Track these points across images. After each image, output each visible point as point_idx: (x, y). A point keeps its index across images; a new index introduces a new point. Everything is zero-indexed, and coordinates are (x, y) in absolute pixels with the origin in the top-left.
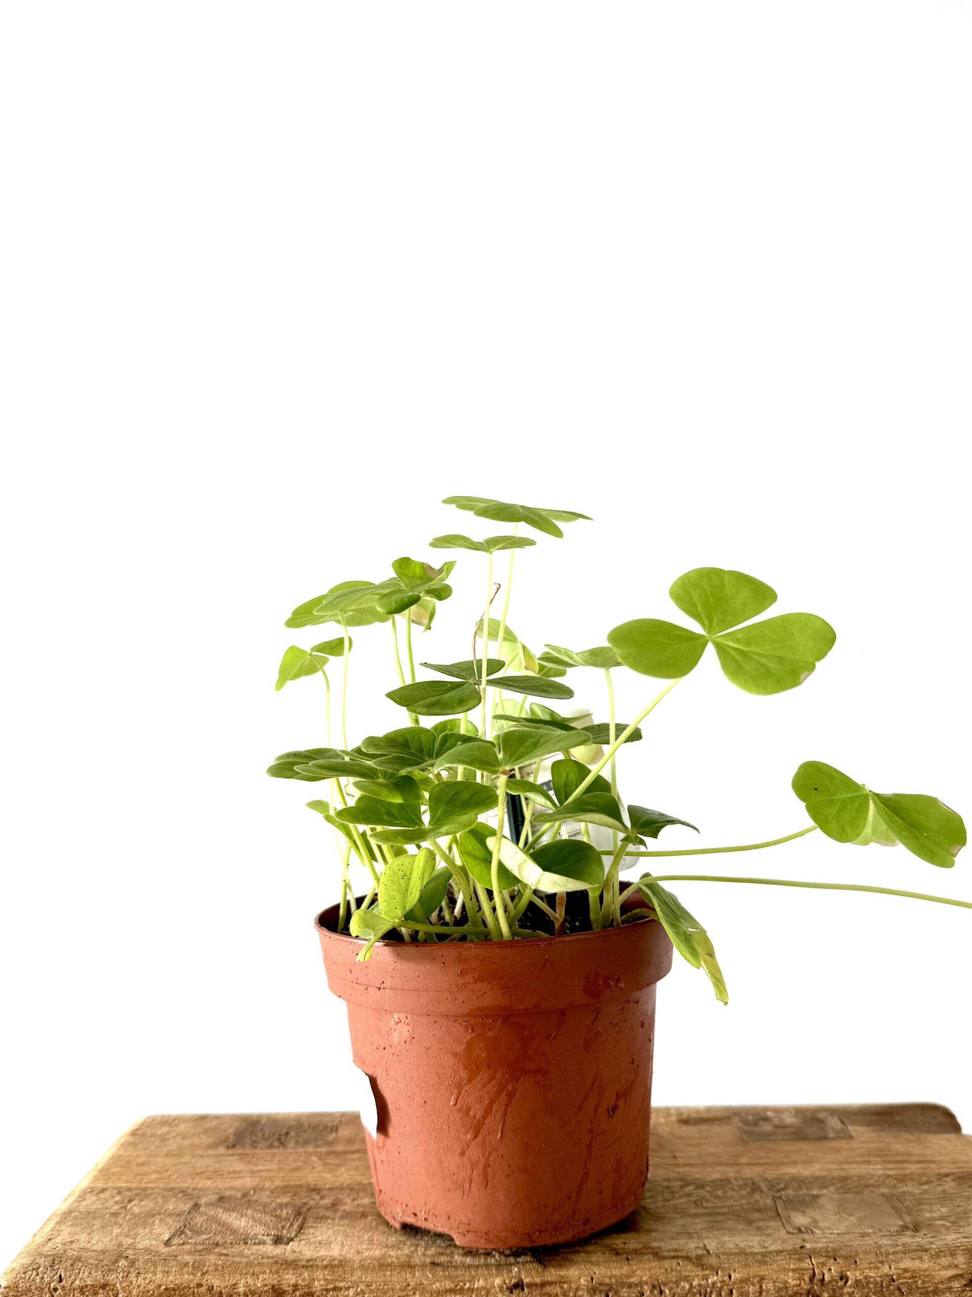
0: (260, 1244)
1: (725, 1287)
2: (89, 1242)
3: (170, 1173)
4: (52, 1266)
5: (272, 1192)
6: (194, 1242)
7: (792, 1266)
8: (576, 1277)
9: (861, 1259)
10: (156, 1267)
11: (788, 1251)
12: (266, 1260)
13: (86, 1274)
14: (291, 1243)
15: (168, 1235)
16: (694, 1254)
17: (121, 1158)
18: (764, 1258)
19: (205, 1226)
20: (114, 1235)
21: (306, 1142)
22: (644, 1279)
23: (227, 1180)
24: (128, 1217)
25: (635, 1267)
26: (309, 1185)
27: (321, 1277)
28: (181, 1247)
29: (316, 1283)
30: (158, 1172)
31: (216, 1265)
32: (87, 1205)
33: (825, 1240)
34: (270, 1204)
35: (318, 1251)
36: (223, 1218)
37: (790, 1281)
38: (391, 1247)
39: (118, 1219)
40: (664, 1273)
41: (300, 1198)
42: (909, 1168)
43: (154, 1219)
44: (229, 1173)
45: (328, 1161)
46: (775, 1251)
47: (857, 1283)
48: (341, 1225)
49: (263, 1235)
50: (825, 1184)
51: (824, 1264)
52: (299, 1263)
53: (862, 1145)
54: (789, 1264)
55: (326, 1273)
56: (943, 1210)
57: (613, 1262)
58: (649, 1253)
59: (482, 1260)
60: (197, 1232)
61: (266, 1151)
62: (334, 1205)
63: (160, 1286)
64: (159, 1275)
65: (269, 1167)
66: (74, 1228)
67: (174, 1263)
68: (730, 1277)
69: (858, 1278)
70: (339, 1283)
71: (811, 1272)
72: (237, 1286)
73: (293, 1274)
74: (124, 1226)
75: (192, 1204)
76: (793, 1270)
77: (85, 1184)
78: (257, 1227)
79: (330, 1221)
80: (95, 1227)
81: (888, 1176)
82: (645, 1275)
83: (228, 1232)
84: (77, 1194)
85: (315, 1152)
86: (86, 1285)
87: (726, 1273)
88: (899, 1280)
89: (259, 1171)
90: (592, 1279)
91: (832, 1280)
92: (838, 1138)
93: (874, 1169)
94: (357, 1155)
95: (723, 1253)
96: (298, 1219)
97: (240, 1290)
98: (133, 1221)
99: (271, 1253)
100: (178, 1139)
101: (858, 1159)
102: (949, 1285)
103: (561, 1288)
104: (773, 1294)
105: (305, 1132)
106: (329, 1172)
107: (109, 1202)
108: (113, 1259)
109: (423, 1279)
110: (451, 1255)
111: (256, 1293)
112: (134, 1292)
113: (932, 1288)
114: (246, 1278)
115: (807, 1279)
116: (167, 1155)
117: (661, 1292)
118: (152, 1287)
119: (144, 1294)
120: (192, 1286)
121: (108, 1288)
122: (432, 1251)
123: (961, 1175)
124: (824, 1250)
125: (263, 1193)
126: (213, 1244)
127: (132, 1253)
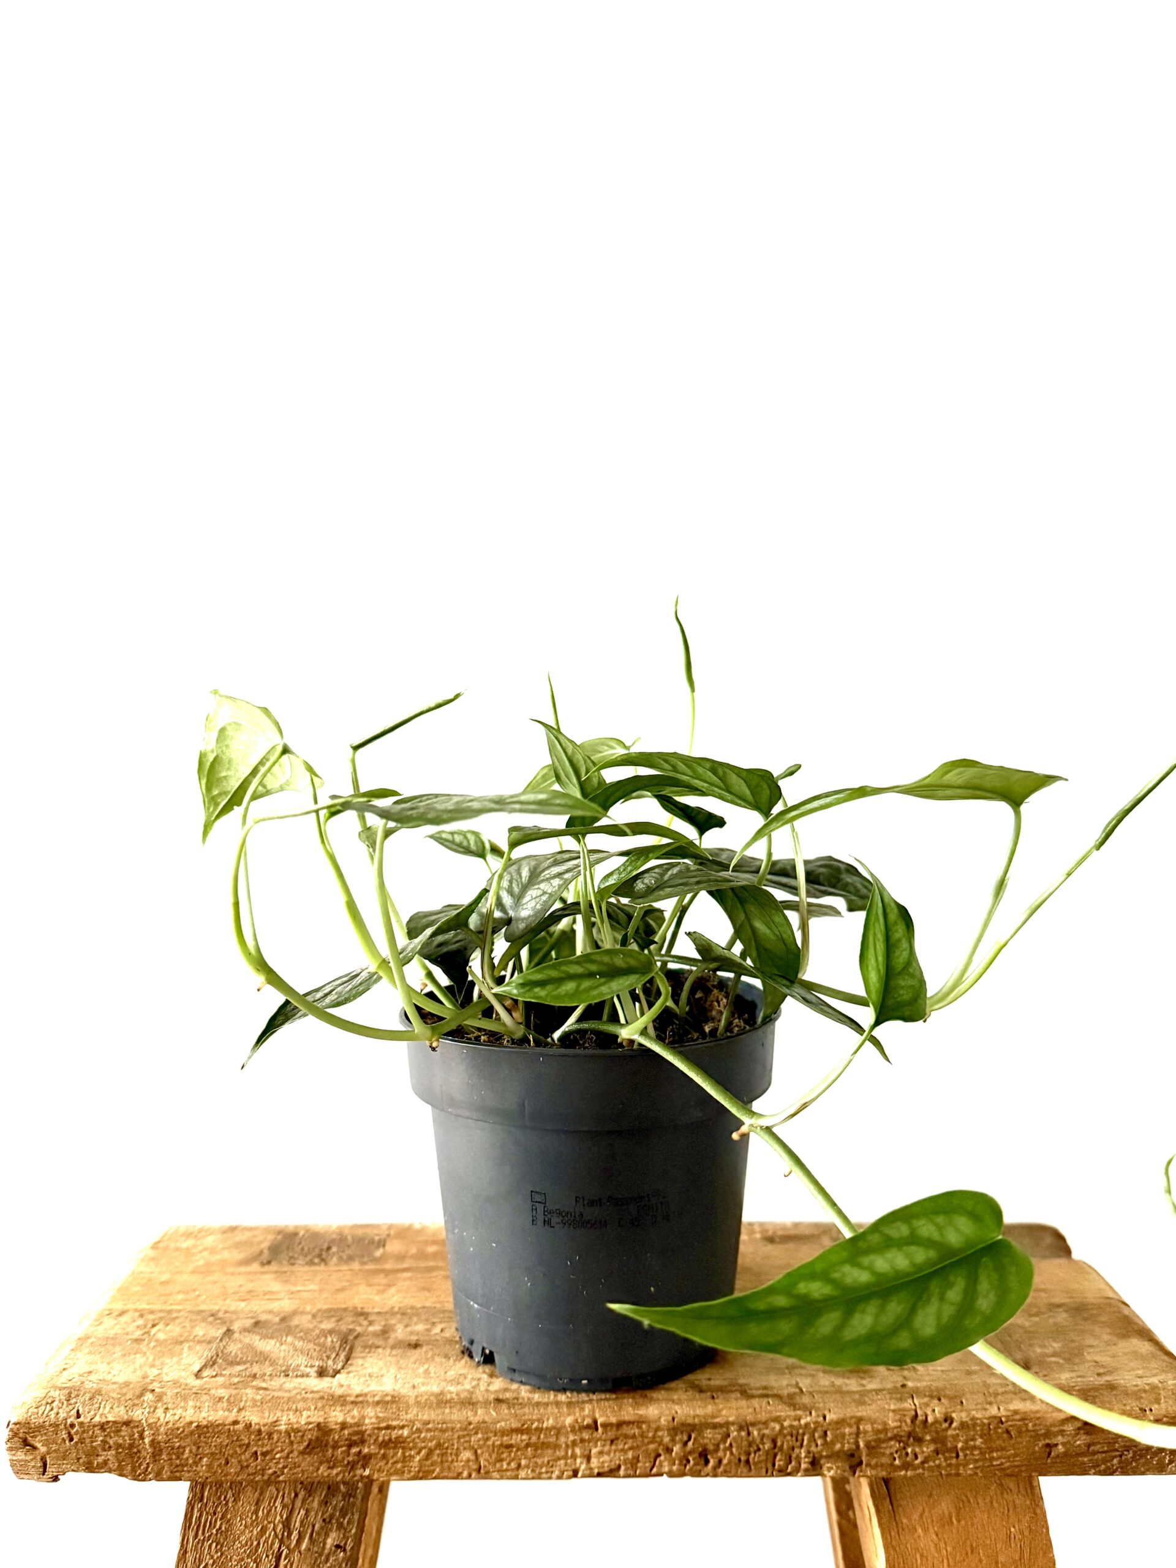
0: (302, 1376)
1: (819, 1429)
2: (109, 1373)
3: (197, 1293)
4: (68, 1400)
5: (314, 1316)
6: (228, 1373)
7: (892, 1407)
8: (656, 1417)
9: (967, 1400)
10: (186, 1402)
11: (889, 1390)
12: (310, 1396)
13: (108, 1408)
14: (338, 1376)
15: (198, 1365)
16: (785, 1392)
17: (142, 1275)
18: (861, 1399)
19: (240, 1356)
20: (137, 1365)
21: (351, 1259)
22: (731, 1419)
23: (263, 1302)
24: (152, 1344)
25: (721, 1406)
26: (356, 1308)
27: (372, 1414)
28: (213, 1379)
29: (367, 1421)
30: (187, 1293)
31: (254, 1400)
32: (105, 1330)
33: (927, 1378)
34: (313, 1330)
35: (368, 1386)
36: (260, 1346)
37: (890, 1422)
38: (451, 1381)
39: (141, 1346)
40: (752, 1414)
41: (346, 1324)
43: (181, 1347)
44: (265, 1294)
45: (376, 1281)
46: (874, 1390)
47: (963, 1426)
48: (394, 1356)
49: (306, 1366)
51: (927, 1405)
52: (348, 1398)
54: (889, 1405)
55: (378, 1409)
56: (1055, 1345)
57: (697, 1400)
58: (736, 1390)
59: (552, 1397)
60: (231, 1362)
61: (307, 1268)
62: (385, 1332)
63: (191, 1423)
64: (190, 1411)
65: (312, 1287)
66: (92, 1356)
67: (205, 1398)
68: (825, 1418)
69: (964, 1420)
70: (392, 1420)
71: (913, 1413)
72: (278, 1423)
73: (341, 1411)
74: (148, 1354)
75: (225, 1329)
76: (894, 1411)
77: (102, 1303)
78: (298, 1356)
79: (380, 1350)
80: (115, 1356)
82: (733, 1415)
83: (267, 1362)
84: (94, 1316)
85: (360, 1270)
86: (108, 1422)
87: (821, 1413)
88: (1007, 1422)
89: (299, 1291)
90: (673, 1419)
91: (936, 1421)
94: (408, 1275)
95: (818, 1392)
96: (345, 1349)
97: (283, 1428)
98: (159, 1349)
99: (315, 1386)
100: (205, 1253)
102: (1062, 1428)
103: (640, 1428)
104: (871, 1437)
105: (349, 1246)
106: (377, 1294)
107: (131, 1326)
108: (138, 1392)
109: (487, 1419)
110: (518, 1391)
111: (299, 1431)
112: (162, 1429)
113: (1043, 1431)
114: (288, 1415)
115: (909, 1421)
116: (193, 1272)
117: (749, 1434)
118: (180, 1424)
119: (173, 1432)
120: (227, 1423)
121: (132, 1425)
122: (496, 1386)
123: (1073, 1305)
124: (927, 1389)
125: (304, 1317)
126: (250, 1377)
127: (158, 1385)
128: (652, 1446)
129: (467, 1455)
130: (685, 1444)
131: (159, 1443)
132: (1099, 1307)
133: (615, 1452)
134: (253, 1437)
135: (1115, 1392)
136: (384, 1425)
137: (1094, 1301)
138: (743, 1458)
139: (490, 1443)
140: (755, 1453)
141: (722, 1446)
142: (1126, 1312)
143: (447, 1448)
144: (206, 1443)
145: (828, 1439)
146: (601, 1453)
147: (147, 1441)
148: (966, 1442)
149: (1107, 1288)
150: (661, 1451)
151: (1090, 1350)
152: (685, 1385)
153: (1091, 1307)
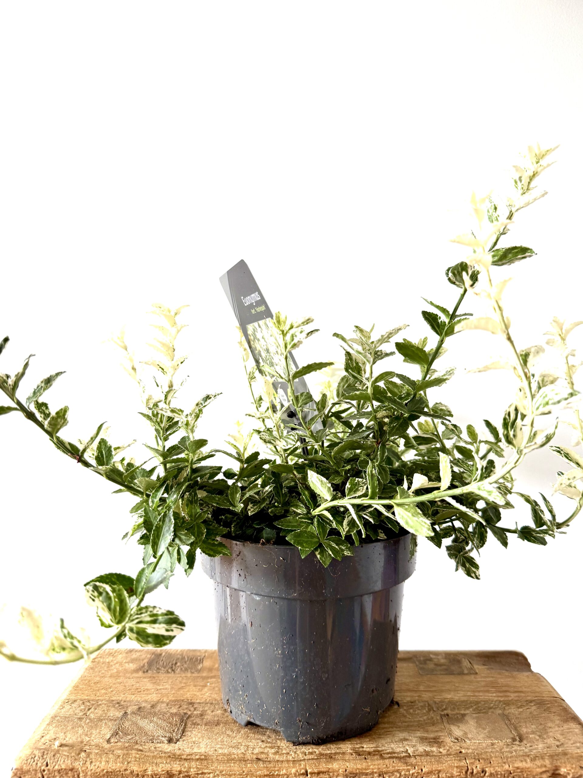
0: (160, 743)
2: (65, 739)
3: (111, 689)
4: (42, 756)
6: (123, 741)
7: (456, 765)
8: (337, 769)
9: (493, 761)
10: (102, 758)
11: (453, 755)
12: (164, 755)
13: (62, 761)
14: (178, 743)
15: (109, 735)
16: (401, 755)
18: (440, 760)
19: (130, 729)
20: (79, 734)
21: (186, 670)
22: (375, 771)
23: (143, 696)
24: (88, 721)
25: (370, 764)
26: (188, 700)
27: (195, 766)
28: (116, 744)
29: (192, 770)
30: (106, 689)
31: (135, 757)
32: (65, 712)
33: (472, 748)
34: (166, 714)
35: (193, 749)
36: (140, 723)
37: (455, 773)
38: (234, 747)
39: (82, 722)
40: (385, 768)
41: (183, 710)
42: (511, 697)
43: (102, 723)
44: (144, 691)
45: (198, 683)
46: (446, 755)
47: (491, 774)
48: (206, 730)
49: (162, 737)
50: (467, 706)
51: (472, 763)
52: (183, 757)
53: (483, 679)
54: (454, 763)
55: (198, 764)
56: (533, 726)
57: (358, 760)
58: (377, 755)
59: (285, 758)
60: (125, 734)
61: (165, 675)
62: (201, 715)
63: (104, 770)
64: (103, 763)
65: (167, 686)
66: (57, 729)
67: (111, 756)
68: (422, 770)
70: (204, 770)
71: (466, 768)
72: (147, 771)
73: (179, 764)
74: (85, 727)
75: (123, 712)
76: (457, 767)
77: (64, 695)
78: (159, 730)
79: (199, 727)
80: (69, 728)
81: (500, 701)
82: (375, 769)
83: (143, 734)
84: (60, 703)
85: (191, 676)
86: (62, 769)
87: (420, 768)
88: (513, 773)
89: (160, 689)
90: (346, 770)
91: (478, 772)
92: (469, 674)
93: (492, 696)
94: (214, 680)
95: (418, 756)
96: (182, 725)
97: (150, 773)
98: (90, 724)
99: (167, 749)
100: (117, 664)
101: (482, 689)
103: (329, 775)
105: (186, 662)
106: (198, 692)
107: (78, 710)
108: (78, 752)
109: (252, 769)
110: (267, 754)
111: (158, 775)
112: (89, 773)
114: (153, 766)
115: (464, 772)
116: (110, 677)
118: (99, 770)
119: (95, 774)
120: (121, 770)
121: (74, 771)
122: (256, 751)
123: (538, 702)
124: (473, 755)
125: (163, 705)
126: (134, 743)
127: (88, 748)
132: (551, 702)
135: (567, 757)
136: (200, 772)
137: (548, 699)
142: (565, 706)
149: (554, 691)
151: (551, 730)
152: (351, 751)
153: (547, 702)
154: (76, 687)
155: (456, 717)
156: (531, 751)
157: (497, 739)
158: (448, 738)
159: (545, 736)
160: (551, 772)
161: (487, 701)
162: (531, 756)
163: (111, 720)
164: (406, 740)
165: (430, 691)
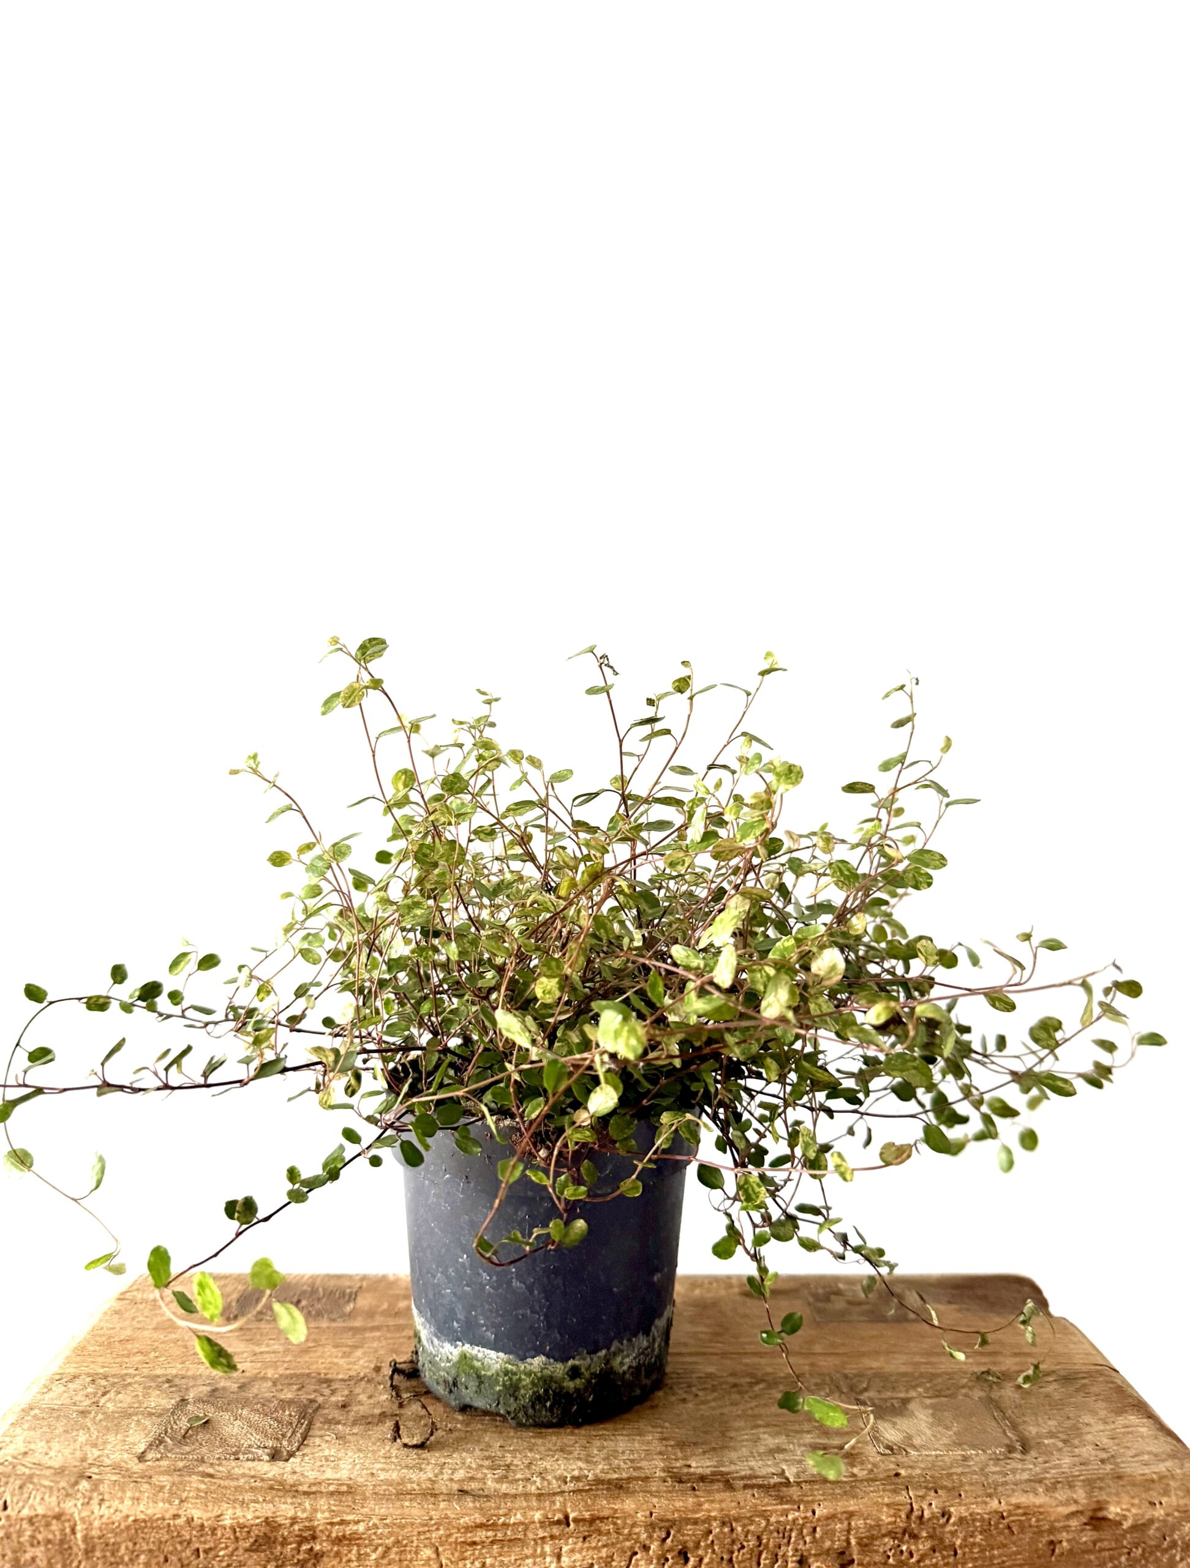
0: (254, 1459)
1: (808, 1525)
2: (47, 1454)
3: (157, 1354)
6: (174, 1456)
7: (886, 1500)
8: (632, 1512)
9: (966, 1491)
10: (124, 1492)
11: (881, 1480)
12: (260, 1484)
13: (38, 1498)
14: (292, 1460)
15: (143, 1445)
16: (772, 1481)
17: (102, 1332)
18: (852, 1490)
20: (79, 1444)
21: (319, 1314)
22: (713, 1514)
24: (100, 1416)
25: (702, 1499)
26: (319, 1374)
27: (326, 1507)
28: (157, 1462)
29: (319, 1515)
30: (146, 1354)
31: (198, 1490)
32: (52, 1399)
33: (921, 1465)
34: (270, 1401)
35: (323, 1472)
37: (884, 1518)
38: (411, 1467)
39: (87, 1420)
40: (735, 1508)
41: (308, 1393)
42: (1006, 1364)
43: (130, 1421)
45: (343, 1341)
46: (868, 1480)
47: (961, 1520)
48: (353, 1434)
49: (259, 1447)
50: (913, 1383)
51: (923, 1497)
52: (300, 1488)
54: (882, 1497)
55: (332, 1502)
56: (1050, 1423)
57: (676, 1492)
58: (718, 1481)
59: (520, 1488)
60: (180, 1442)
62: (347, 1404)
63: (128, 1517)
64: (128, 1502)
65: (276, 1347)
66: (32, 1433)
67: (146, 1486)
68: (814, 1512)
69: (962, 1514)
70: (347, 1514)
71: (909, 1507)
72: (222, 1517)
73: (292, 1504)
74: (92, 1430)
75: (178, 1399)
76: (888, 1505)
77: (54, 1368)
78: (252, 1435)
79: (340, 1427)
80: (57, 1431)
82: (715, 1509)
83: (217, 1443)
84: (43, 1382)
85: (328, 1328)
86: (37, 1516)
87: (809, 1508)
88: (1010, 1515)
89: (261, 1353)
90: (651, 1514)
91: (933, 1516)
92: (916, 1320)
94: (377, 1334)
95: (806, 1482)
96: (302, 1424)
97: (227, 1522)
98: (104, 1423)
99: (266, 1472)
102: (1067, 1523)
103: (615, 1524)
104: (863, 1532)
105: (319, 1299)
106: (342, 1357)
107: (79, 1395)
108: (73, 1480)
109: (449, 1512)
110: (483, 1480)
111: (245, 1526)
112: (96, 1524)
113: (1047, 1527)
114: (235, 1508)
115: (903, 1516)
116: (155, 1329)
117: (732, 1530)
118: (118, 1517)
119: (108, 1526)
120: (167, 1516)
121: (63, 1518)
122: (461, 1474)
123: (1062, 1373)
124: (922, 1479)
125: (265, 1385)
126: (197, 1460)
127: (97, 1471)
128: (628, 1544)
129: (428, 1553)
130: (664, 1540)
131: (93, 1538)
132: (1090, 1375)
133: (588, 1549)
134: (194, 1533)
135: (1121, 1483)
136: (337, 1519)
137: (1084, 1368)
138: (726, 1557)
139: (452, 1540)
140: (739, 1551)
141: (702, 1544)
142: (1120, 1383)
143: (406, 1546)
144: (144, 1539)
145: (817, 1536)
146: (572, 1551)
147: (79, 1536)
148: (965, 1539)
149: (1094, 1352)
150: (637, 1549)
151: (1087, 1429)
152: (663, 1475)
153: (1081, 1375)
154: (80, 1351)
155: (888, 1404)
156: (1046, 1471)
157: (973, 1447)
158: (870, 1447)
159: (1076, 1442)
160: (1090, 1514)
161: (955, 1373)
162: (1047, 1482)
163: (151, 1414)
164: (779, 1450)
165: (837, 1354)
